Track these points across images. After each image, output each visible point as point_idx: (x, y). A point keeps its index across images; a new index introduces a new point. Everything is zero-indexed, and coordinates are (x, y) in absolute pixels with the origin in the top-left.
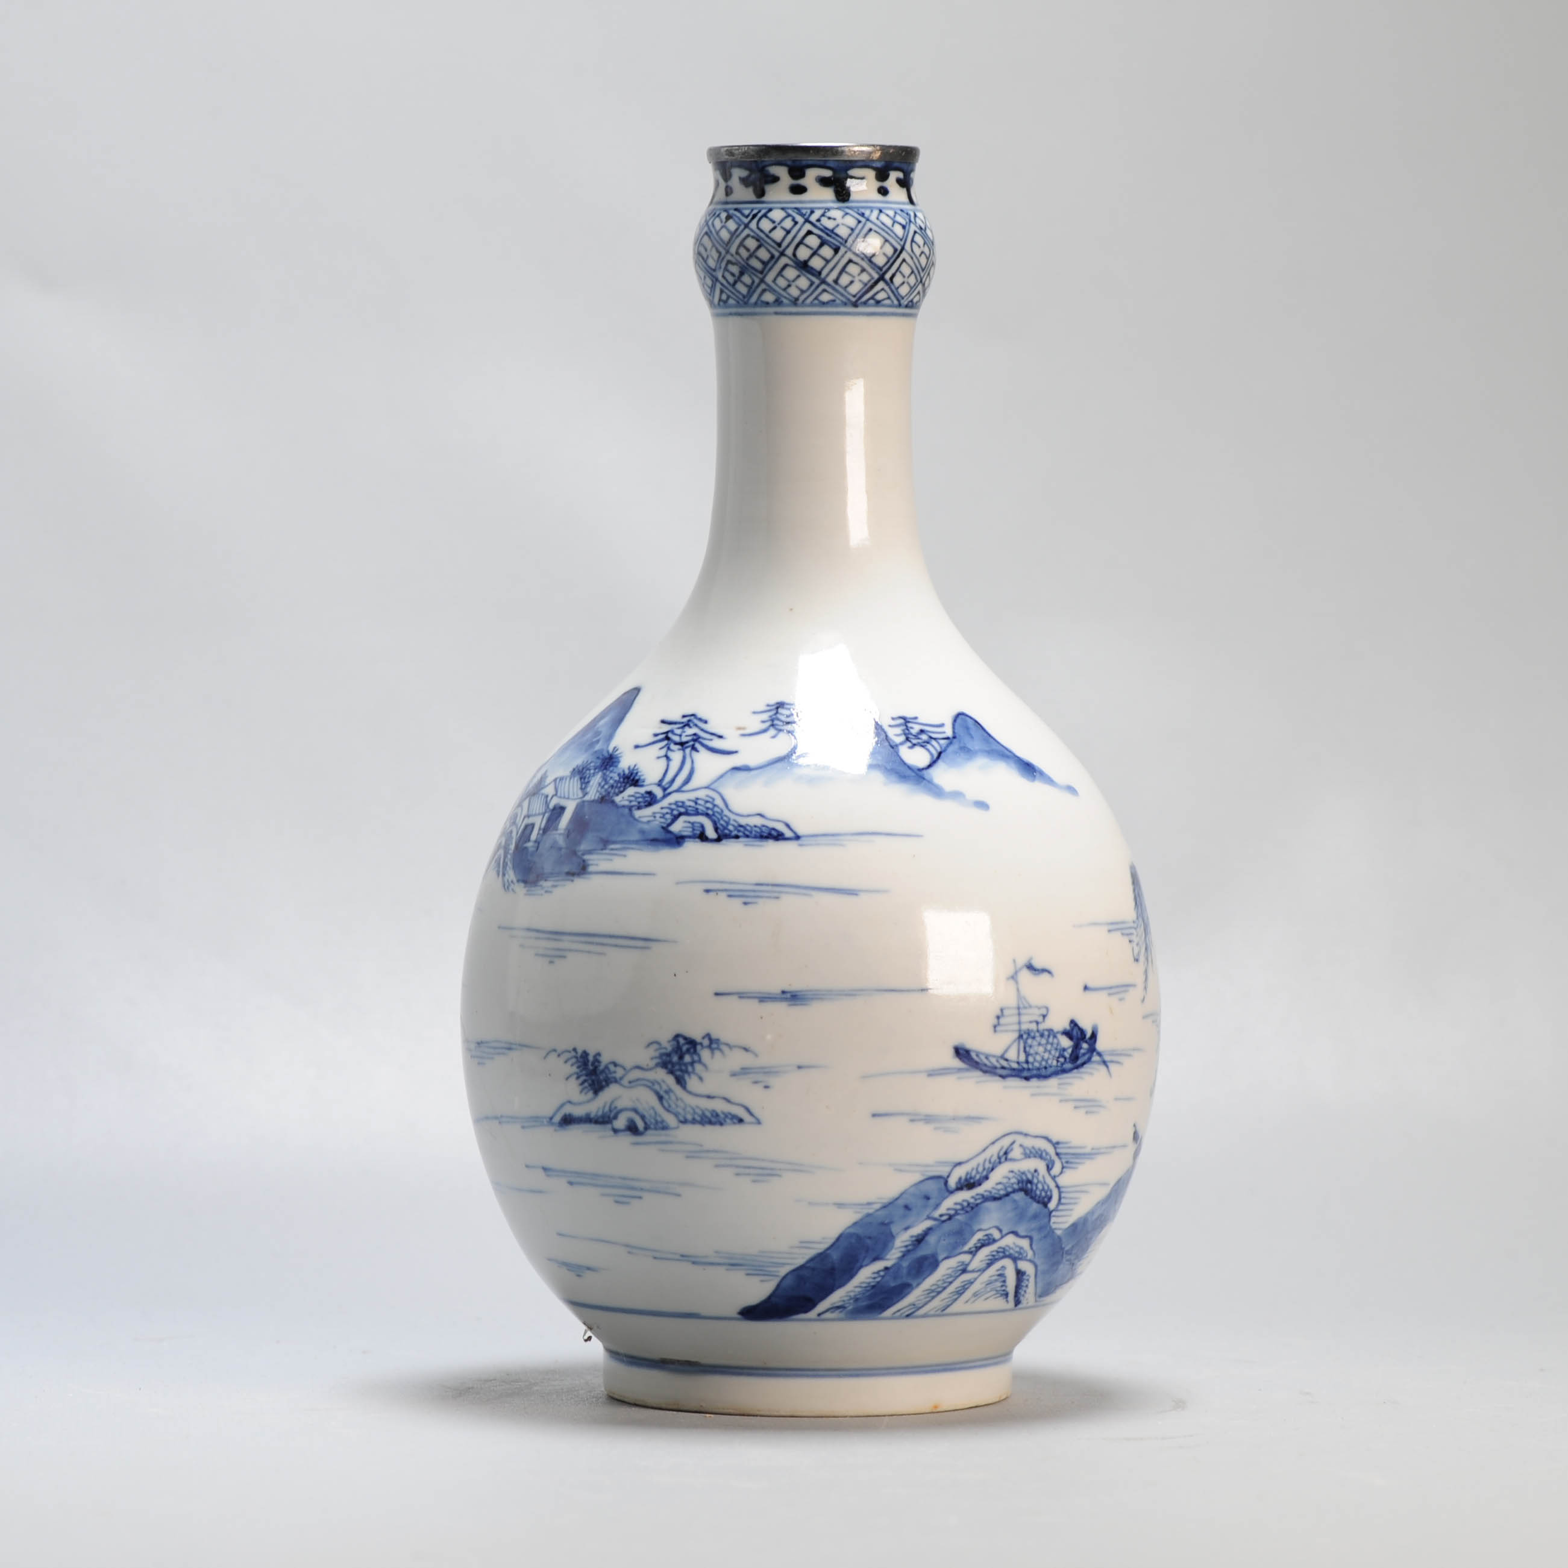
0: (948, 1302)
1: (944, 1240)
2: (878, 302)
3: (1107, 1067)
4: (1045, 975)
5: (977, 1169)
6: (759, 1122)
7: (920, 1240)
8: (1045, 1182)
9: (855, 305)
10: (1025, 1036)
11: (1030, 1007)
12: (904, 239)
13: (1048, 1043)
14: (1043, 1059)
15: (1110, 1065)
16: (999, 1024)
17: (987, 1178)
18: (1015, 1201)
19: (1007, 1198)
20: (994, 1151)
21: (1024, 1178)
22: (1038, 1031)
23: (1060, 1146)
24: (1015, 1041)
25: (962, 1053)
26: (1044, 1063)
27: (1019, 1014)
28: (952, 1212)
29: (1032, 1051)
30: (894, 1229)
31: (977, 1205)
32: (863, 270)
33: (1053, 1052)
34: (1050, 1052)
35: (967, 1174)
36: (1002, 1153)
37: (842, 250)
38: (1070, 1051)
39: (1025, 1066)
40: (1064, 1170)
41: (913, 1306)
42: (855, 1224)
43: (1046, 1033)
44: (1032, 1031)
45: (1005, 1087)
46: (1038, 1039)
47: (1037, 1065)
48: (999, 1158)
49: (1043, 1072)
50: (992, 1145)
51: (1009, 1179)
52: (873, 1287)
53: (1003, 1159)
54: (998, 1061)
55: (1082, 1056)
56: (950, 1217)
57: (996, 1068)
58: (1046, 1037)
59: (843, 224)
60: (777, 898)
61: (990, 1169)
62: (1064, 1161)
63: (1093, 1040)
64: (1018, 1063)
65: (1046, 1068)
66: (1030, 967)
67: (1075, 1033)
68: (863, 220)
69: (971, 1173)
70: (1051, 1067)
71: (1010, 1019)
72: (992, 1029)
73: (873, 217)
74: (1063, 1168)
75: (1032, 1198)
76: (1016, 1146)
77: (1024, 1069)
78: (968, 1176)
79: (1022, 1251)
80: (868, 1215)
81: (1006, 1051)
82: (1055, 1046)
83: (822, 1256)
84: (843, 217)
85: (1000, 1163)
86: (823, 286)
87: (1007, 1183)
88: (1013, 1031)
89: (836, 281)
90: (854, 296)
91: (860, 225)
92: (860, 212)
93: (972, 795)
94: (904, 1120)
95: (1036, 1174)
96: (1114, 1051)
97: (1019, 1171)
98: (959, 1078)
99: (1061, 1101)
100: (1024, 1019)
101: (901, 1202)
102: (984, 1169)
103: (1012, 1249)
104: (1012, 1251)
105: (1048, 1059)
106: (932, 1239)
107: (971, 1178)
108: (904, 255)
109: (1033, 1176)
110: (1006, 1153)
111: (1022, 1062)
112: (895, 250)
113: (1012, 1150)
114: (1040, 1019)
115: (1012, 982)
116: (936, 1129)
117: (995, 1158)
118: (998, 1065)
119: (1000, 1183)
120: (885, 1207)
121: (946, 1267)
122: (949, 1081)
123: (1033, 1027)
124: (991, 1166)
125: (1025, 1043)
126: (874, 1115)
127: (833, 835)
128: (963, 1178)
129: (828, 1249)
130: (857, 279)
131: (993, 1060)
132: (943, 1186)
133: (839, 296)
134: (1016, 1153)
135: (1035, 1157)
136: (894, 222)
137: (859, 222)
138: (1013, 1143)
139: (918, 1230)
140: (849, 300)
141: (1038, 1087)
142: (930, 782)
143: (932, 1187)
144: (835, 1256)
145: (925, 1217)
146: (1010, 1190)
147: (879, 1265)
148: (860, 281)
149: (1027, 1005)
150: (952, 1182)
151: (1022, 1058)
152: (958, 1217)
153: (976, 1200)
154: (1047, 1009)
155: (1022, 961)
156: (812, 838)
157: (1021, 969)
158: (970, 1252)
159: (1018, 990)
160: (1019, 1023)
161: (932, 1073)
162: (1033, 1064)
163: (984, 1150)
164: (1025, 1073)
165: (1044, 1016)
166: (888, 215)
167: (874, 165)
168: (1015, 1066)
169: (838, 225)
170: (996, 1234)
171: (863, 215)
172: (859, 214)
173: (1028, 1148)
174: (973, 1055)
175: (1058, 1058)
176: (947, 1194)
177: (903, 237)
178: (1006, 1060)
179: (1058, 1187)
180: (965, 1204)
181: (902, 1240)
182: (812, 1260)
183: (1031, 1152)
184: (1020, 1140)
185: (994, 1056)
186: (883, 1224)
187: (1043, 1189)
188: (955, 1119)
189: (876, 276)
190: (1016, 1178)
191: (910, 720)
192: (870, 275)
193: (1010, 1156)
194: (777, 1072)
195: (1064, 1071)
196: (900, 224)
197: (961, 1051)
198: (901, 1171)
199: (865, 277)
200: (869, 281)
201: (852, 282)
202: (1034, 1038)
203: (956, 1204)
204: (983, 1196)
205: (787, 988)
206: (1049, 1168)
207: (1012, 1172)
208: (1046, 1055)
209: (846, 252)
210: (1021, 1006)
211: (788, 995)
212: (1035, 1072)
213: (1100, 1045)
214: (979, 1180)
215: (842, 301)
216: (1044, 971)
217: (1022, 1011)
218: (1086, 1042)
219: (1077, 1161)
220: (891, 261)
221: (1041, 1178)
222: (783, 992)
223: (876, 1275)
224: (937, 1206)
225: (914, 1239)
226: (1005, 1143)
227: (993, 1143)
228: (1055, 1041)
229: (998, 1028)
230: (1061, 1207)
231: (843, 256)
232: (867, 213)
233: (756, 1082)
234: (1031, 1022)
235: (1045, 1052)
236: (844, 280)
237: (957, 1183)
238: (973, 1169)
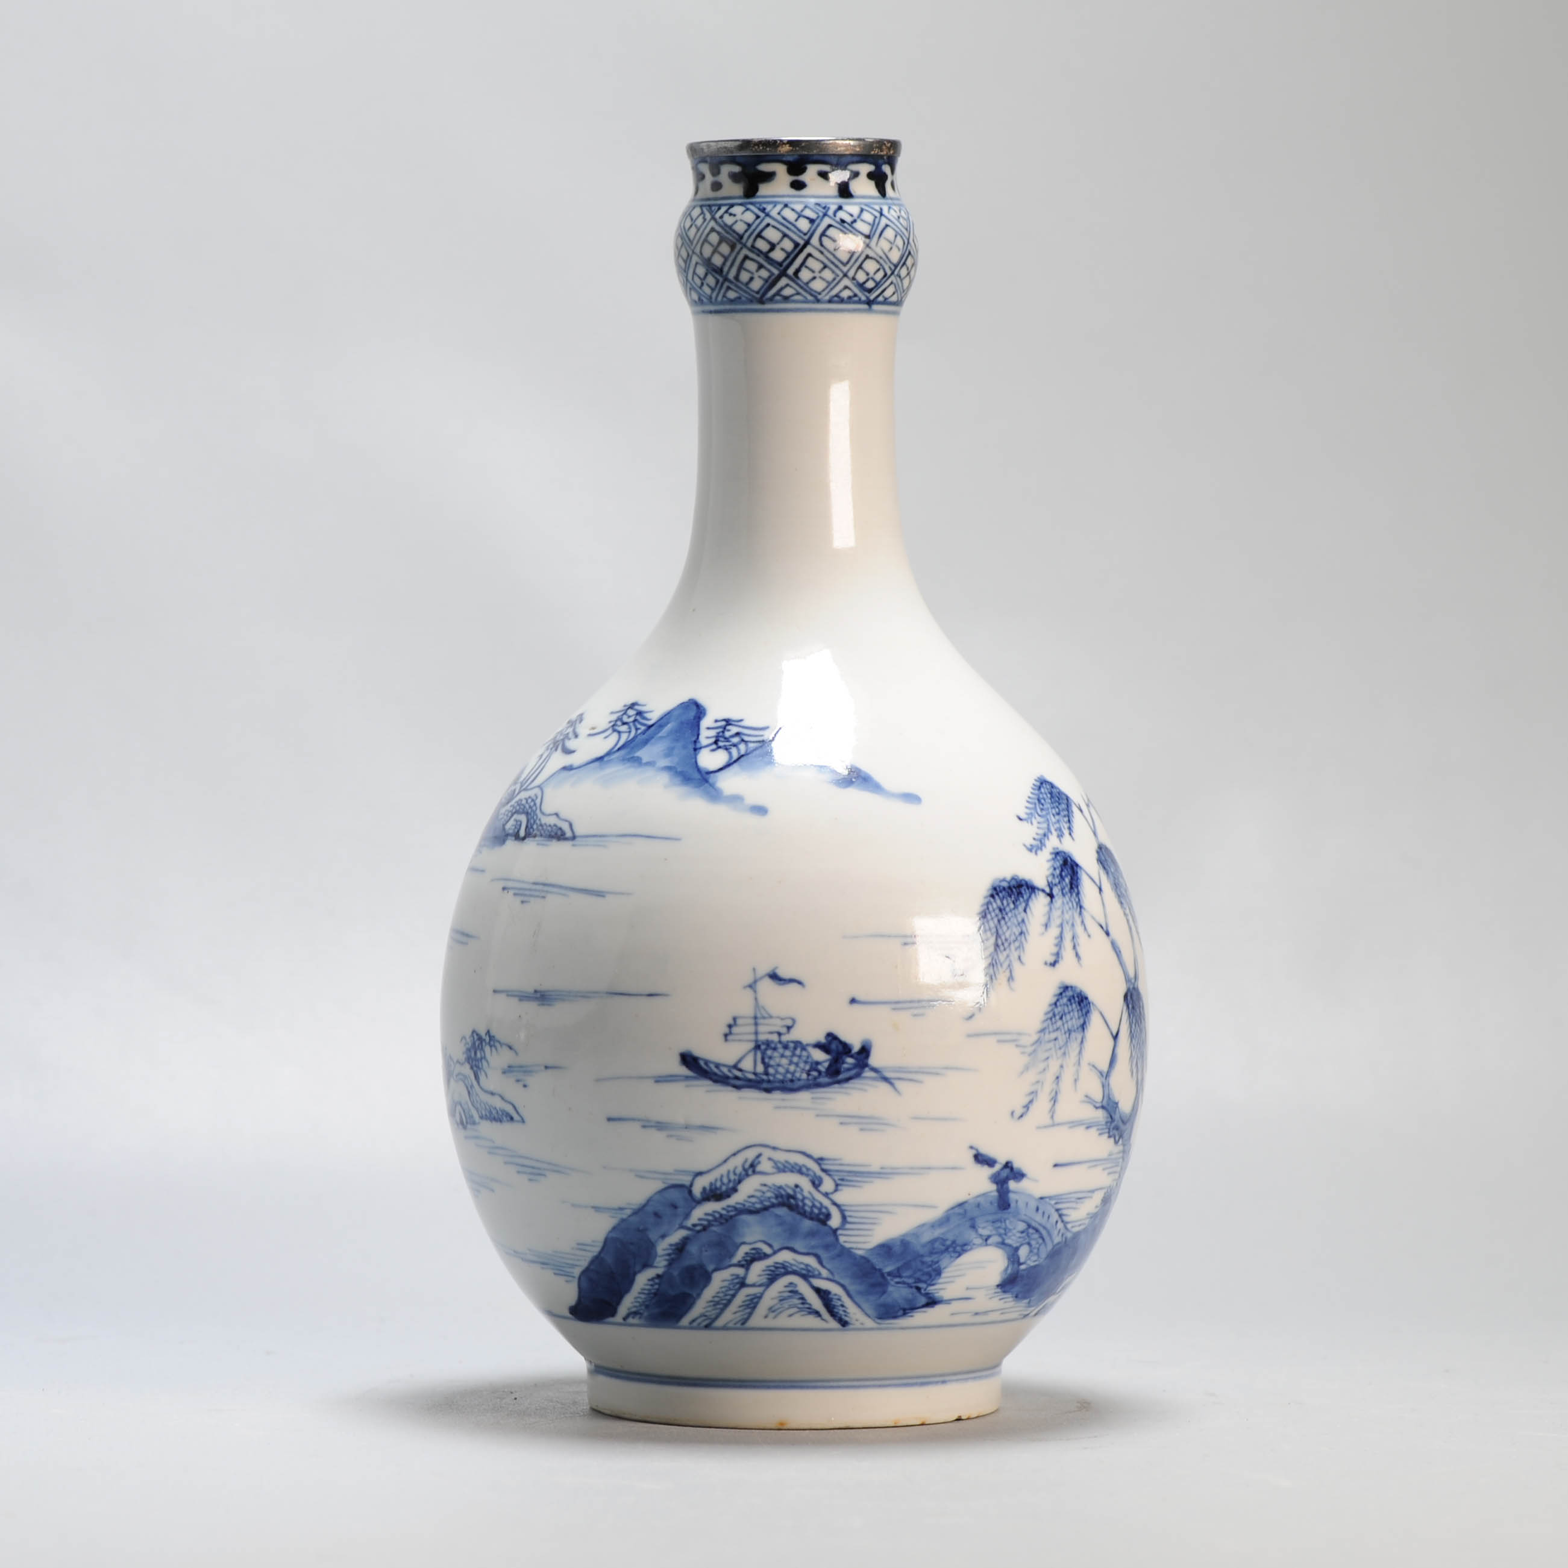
0: (742, 1315)
1: (706, 1251)
2: (786, 299)
3: (892, 1084)
4: (794, 986)
5: (721, 1180)
6: (523, 1121)
7: (680, 1248)
8: (814, 1198)
9: (761, 301)
10: (763, 1047)
11: (771, 1017)
12: (809, 235)
13: (794, 1055)
14: (788, 1071)
15: (897, 1084)
16: (730, 1033)
17: (735, 1190)
18: (777, 1216)
19: (766, 1213)
20: (737, 1162)
21: (783, 1193)
22: (780, 1042)
23: (826, 1162)
24: (750, 1051)
25: (689, 1060)
26: (789, 1076)
27: (756, 1024)
28: (705, 1223)
29: (772, 1063)
30: (653, 1235)
31: (731, 1217)
32: (761, 267)
33: (802, 1065)
34: (797, 1065)
35: (711, 1184)
36: (747, 1166)
37: (739, 246)
38: (826, 1065)
39: (765, 1077)
40: (840, 1188)
41: (704, 1318)
42: (614, 1228)
43: (792, 1045)
44: (772, 1042)
45: (740, 1098)
46: (781, 1050)
47: (779, 1077)
48: (745, 1170)
49: (789, 1085)
50: (733, 1157)
51: (764, 1193)
52: (655, 1294)
53: (750, 1172)
54: (730, 1071)
55: (844, 1072)
56: (705, 1228)
57: (728, 1077)
58: (792, 1049)
59: (741, 220)
60: (544, 897)
61: (737, 1181)
62: (836, 1178)
63: (864, 1055)
64: (755, 1074)
65: (792, 1081)
66: (774, 977)
67: (834, 1046)
68: (762, 215)
69: (715, 1185)
70: (799, 1080)
71: (745, 1029)
72: (723, 1038)
73: (774, 213)
74: (837, 1185)
75: (799, 1213)
76: (763, 1159)
77: (763, 1081)
78: (713, 1187)
79: (809, 1268)
80: (623, 1220)
81: (740, 1061)
82: (804, 1058)
83: (597, 1260)
84: (743, 213)
85: (747, 1175)
86: (727, 284)
87: (761, 1196)
88: (750, 1041)
89: (737, 278)
90: (758, 292)
91: (758, 221)
92: (761, 207)
93: (751, 799)
94: (636, 1126)
95: (798, 1190)
96: (900, 1068)
97: (774, 1185)
98: (687, 1086)
99: (818, 1116)
100: (761, 1029)
101: (649, 1209)
102: (730, 1181)
103: (795, 1265)
104: (795, 1268)
105: (795, 1071)
106: (693, 1249)
107: (716, 1188)
108: (808, 249)
109: (795, 1192)
110: (752, 1166)
111: (760, 1074)
112: (796, 245)
113: (759, 1163)
114: (784, 1030)
115: (749, 992)
116: (669, 1136)
117: (739, 1170)
118: (730, 1075)
119: (752, 1196)
120: (636, 1212)
121: (720, 1280)
122: (678, 1088)
123: (775, 1038)
124: (737, 1178)
125: (764, 1053)
126: (610, 1119)
127: (601, 836)
128: (708, 1188)
129: (600, 1252)
130: (756, 275)
131: (725, 1070)
132: (687, 1195)
133: (741, 292)
134: (765, 1166)
135: (792, 1171)
136: (800, 216)
137: (758, 217)
138: (759, 1155)
139: (676, 1237)
140: (753, 296)
141: (783, 1100)
142: (712, 786)
143: (675, 1195)
144: (609, 1259)
145: (677, 1226)
146: (767, 1204)
147: (650, 1273)
148: (760, 277)
149: (766, 1015)
150: (697, 1191)
151: (760, 1068)
152: (714, 1229)
153: (728, 1212)
154: (794, 1021)
155: (764, 969)
156: (584, 839)
157: (762, 978)
158: (739, 1265)
159: (756, 999)
160: (756, 1033)
161: (660, 1080)
162: (774, 1076)
163: (725, 1161)
164: (763, 1084)
165: (789, 1028)
166: (793, 210)
167: (784, 159)
168: (751, 1076)
169: (736, 222)
170: (767, 1250)
171: (763, 210)
172: (759, 209)
173: (780, 1162)
174: (702, 1063)
175: (809, 1071)
176: (694, 1204)
177: (809, 231)
178: (740, 1070)
179: (835, 1204)
180: (717, 1215)
181: (663, 1247)
182: (592, 1262)
183: (785, 1167)
184: (767, 1153)
185: (725, 1066)
186: (639, 1230)
187: (814, 1206)
188: (687, 1127)
189: (776, 272)
190: (773, 1192)
191: (733, 723)
192: (769, 270)
193: (759, 1168)
194: (530, 1072)
195: (819, 1085)
196: (808, 218)
197: (688, 1059)
198: (642, 1177)
199: (764, 274)
200: (769, 277)
201: (751, 279)
202: (775, 1049)
203: (706, 1214)
204: (736, 1209)
205: (539, 988)
206: (816, 1183)
207: (765, 1185)
208: (792, 1068)
209: (741, 248)
210: (759, 1015)
211: (538, 995)
212: (777, 1085)
213: (874, 1060)
214: (726, 1191)
215: (747, 298)
216: (792, 981)
217: (760, 1021)
218: (852, 1056)
219: (859, 1179)
220: (792, 256)
221: (806, 1194)
222: (536, 991)
223: (651, 1283)
224: (687, 1216)
225: (673, 1248)
226: (750, 1154)
227: (734, 1155)
228: (804, 1053)
229: (730, 1038)
230: (848, 1226)
231: (738, 253)
232: (769, 208)
233: (518, 1081)
234: (771, 1033)
235: (790, 1064)
236: (744, 277)
237: (702, 1193)
238: (716, 1180)
